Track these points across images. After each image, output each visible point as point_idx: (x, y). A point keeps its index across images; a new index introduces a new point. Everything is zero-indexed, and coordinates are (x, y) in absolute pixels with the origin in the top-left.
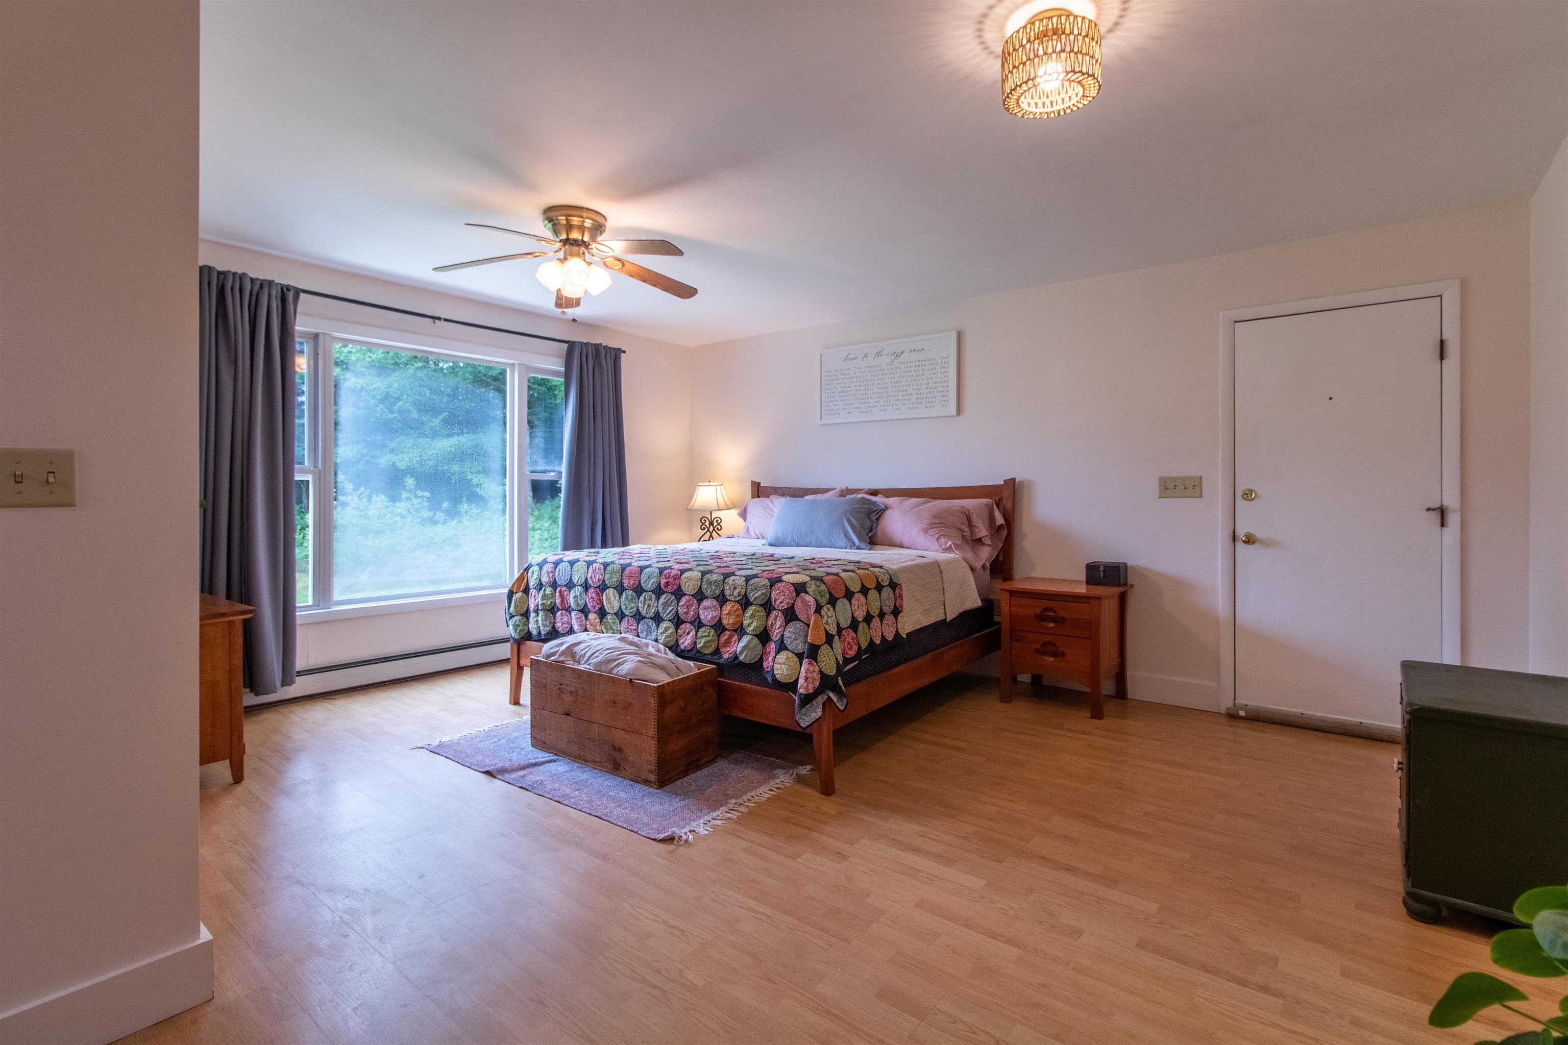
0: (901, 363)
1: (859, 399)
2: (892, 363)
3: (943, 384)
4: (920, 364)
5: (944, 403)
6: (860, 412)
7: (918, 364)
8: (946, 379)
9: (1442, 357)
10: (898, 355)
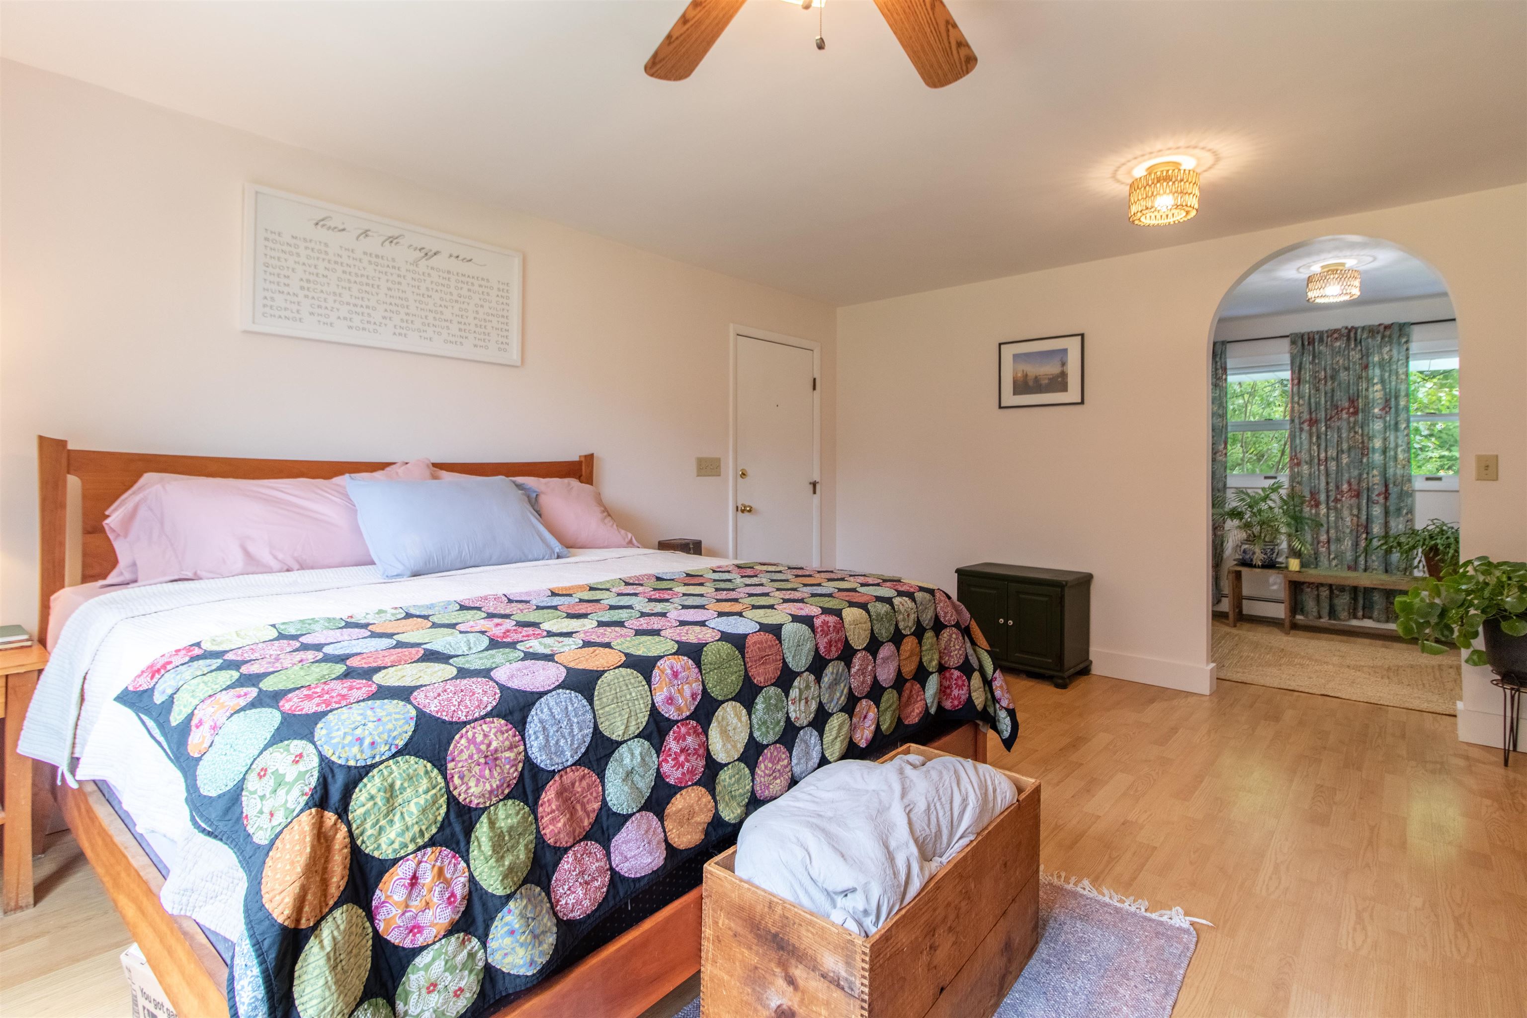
0: (432, 268)
1: (348, 304)
2: (416, 263)
3: (501, 320)
4: (465, 279)
5: (502, 346)
6: (350, 327)
7: (461, 278)
8: (505, 313)
9: (814, 388)
10: (428, 255)
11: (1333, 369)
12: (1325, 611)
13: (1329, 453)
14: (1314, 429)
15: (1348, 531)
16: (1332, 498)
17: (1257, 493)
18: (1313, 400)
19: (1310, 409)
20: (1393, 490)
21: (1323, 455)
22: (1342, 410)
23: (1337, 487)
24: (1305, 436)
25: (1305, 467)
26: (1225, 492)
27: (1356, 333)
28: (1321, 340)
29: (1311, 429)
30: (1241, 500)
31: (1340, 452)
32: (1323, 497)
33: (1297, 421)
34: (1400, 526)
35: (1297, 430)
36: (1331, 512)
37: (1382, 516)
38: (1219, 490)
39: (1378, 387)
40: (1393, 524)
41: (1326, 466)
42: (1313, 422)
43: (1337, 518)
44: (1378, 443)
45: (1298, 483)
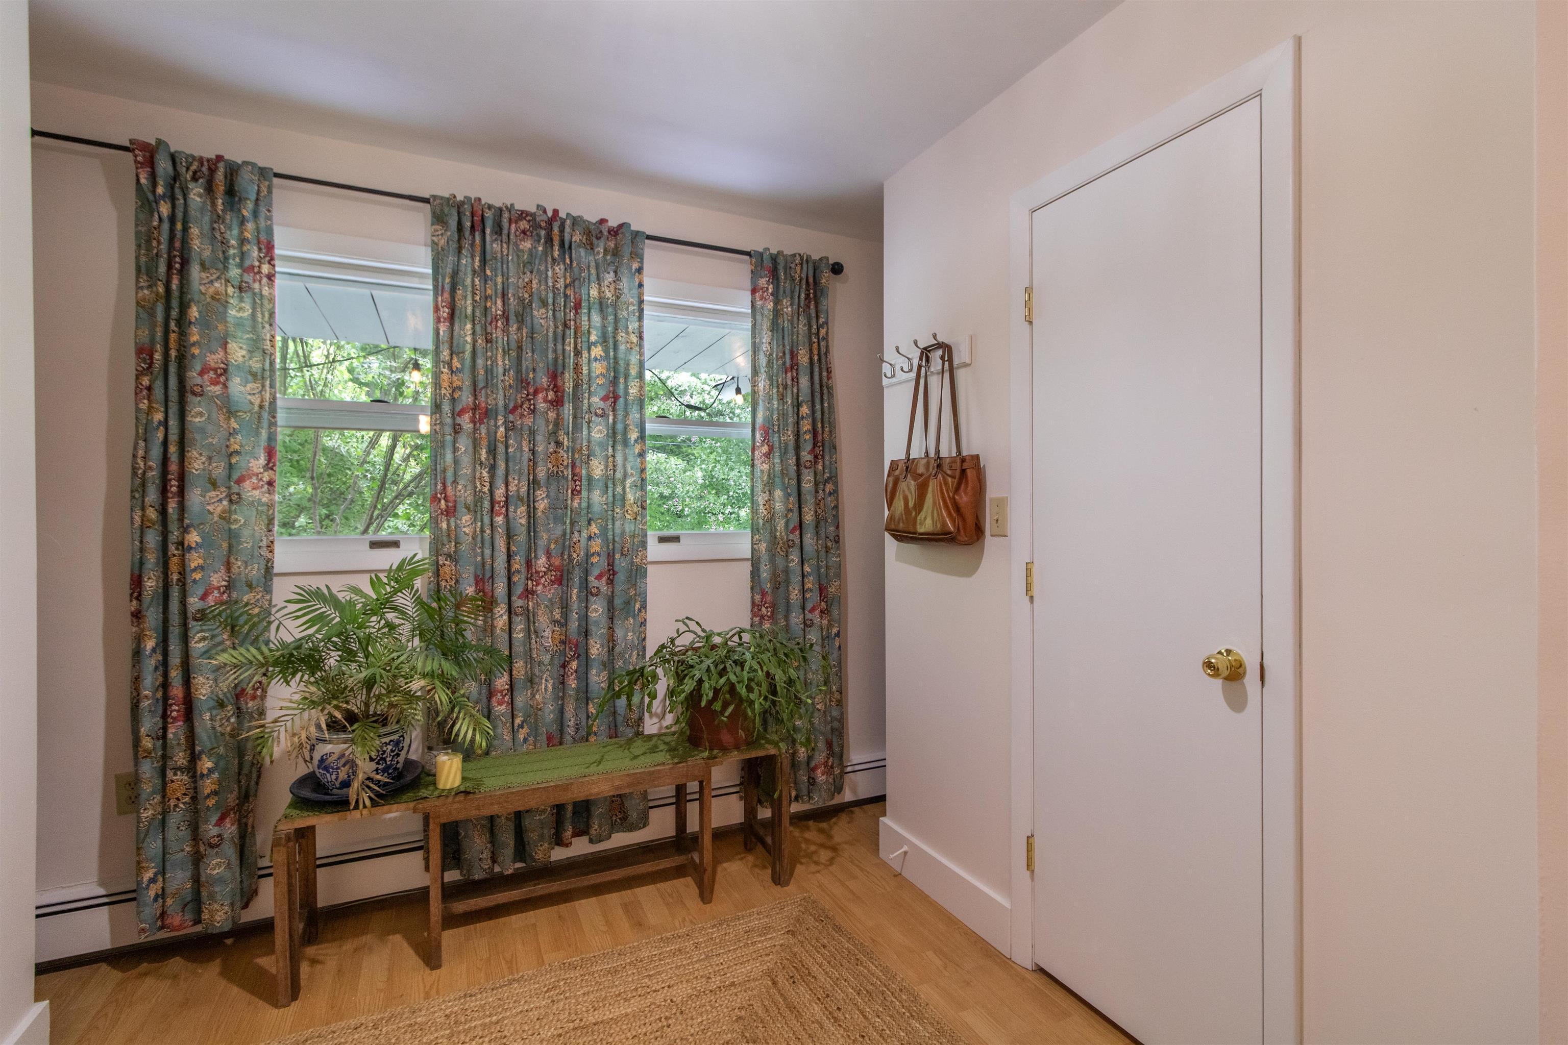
11: (521, 300)
12: (508, 851)
13: (512, 488)
14: (483, 430)
15: (546, 659)
16: (518, 590)
17: (356, 590)
18: (480, 362)
19: (474, 384)
20: (621, 563)
21: (500, 493)
22: (536, 392)
23: (529, 564)
24: (464, 444)
25: (466, 518)
26: (268, 590)
27: (562, 231)
28: (498, 230)
29: (475, 430)
30: (312, 622)
31: (534, 484)
32: (500, 589)
33: (446, 408)
34: (630, 636)
35: (448, 429)
36: (516, 619)
37: (604, 621)
38: (250, 586)
39: (597, 351)
40: (619, 633)
41: (507, 516)
42: (482, 414)
43: (528, 631)
44: (597, 469)
45: (449, 556)
